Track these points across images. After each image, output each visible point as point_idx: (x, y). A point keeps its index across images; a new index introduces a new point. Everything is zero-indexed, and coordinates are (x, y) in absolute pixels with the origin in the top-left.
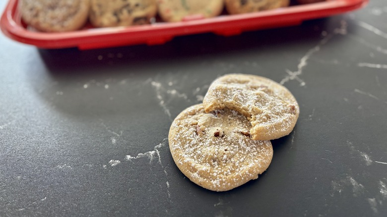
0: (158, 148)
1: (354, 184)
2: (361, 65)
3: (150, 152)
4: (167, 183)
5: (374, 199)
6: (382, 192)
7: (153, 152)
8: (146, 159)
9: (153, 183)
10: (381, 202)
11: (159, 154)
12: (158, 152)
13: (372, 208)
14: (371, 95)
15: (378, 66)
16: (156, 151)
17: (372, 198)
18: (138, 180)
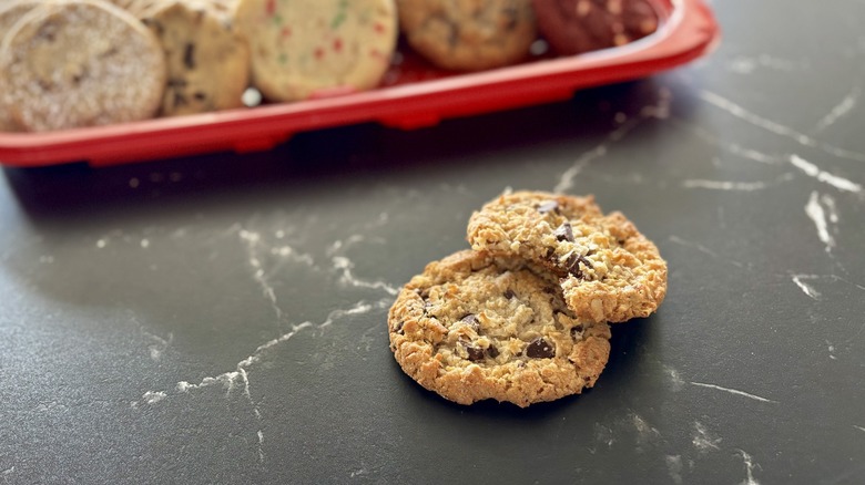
0: (244, 367)
1: (640, 429)
2: (690, 184)
3: (228, 374)
4: (260, 435)
5: (678, 456)
6: (696, 442)
7: (235, 374)
8: (219, 388)
9: (230, 435)
10: (691, 463)
11: (245, 379)
12: (244, 374)
13: (671, 474)
14: (702, 248)
15: (727, 186)
16: (240, 371)
17: (675, 455)
18: (200, 431)
